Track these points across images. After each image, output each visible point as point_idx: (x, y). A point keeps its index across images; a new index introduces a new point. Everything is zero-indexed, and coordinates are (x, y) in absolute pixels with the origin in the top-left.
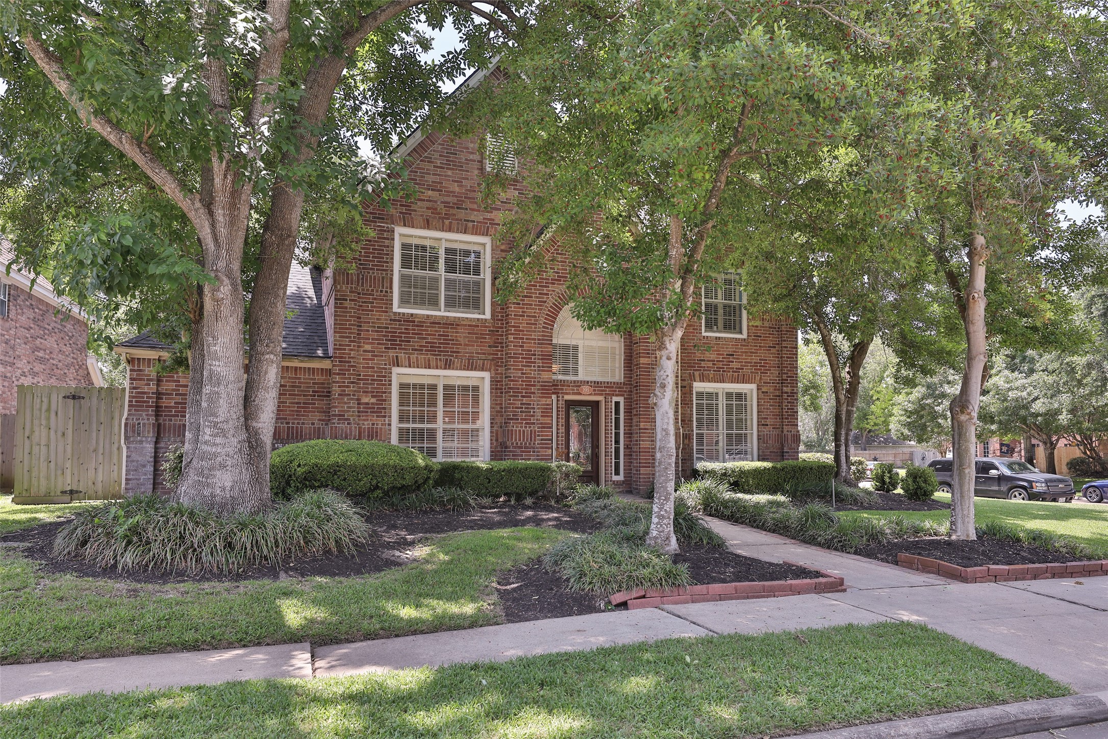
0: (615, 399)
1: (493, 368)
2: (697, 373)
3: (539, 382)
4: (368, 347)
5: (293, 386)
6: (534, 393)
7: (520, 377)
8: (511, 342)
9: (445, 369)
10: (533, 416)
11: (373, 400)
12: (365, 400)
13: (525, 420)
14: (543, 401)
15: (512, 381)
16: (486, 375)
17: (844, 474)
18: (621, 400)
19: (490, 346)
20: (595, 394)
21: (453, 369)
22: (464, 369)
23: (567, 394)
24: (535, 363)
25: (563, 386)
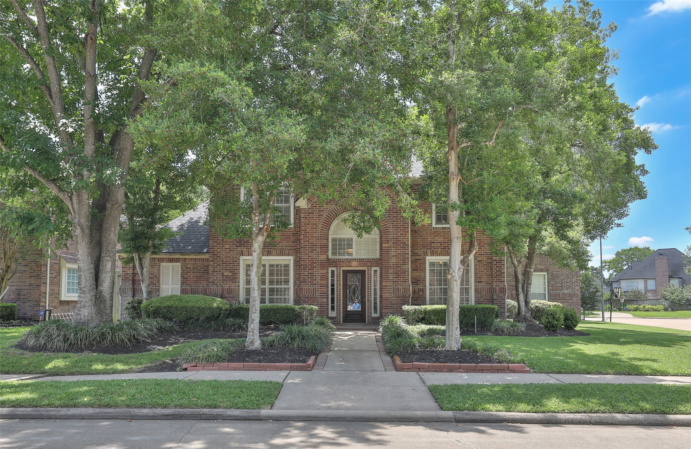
0: (373, 269)
1: (294, 254)
2: (429, 251)
3: (318, 261)
4: (227, 246)
5: (194, 268)
6: (315, 267)
7: (307, 259)
8: (302, 239)
9: (268, 256)
10: (315, 280)
11: (230, 274)
12: (226, 274)
13: (310, 282)
14: (321, 271)
15: (303, 261)
16: (291, 258)
17: (523, 314)
18: (378, 269)
19: (293, 242)
20: (360, 266)
21: (272, 256)
22: (278, 255)
23: (342, 266)
24: (316, 250)
25: (340, 262)
